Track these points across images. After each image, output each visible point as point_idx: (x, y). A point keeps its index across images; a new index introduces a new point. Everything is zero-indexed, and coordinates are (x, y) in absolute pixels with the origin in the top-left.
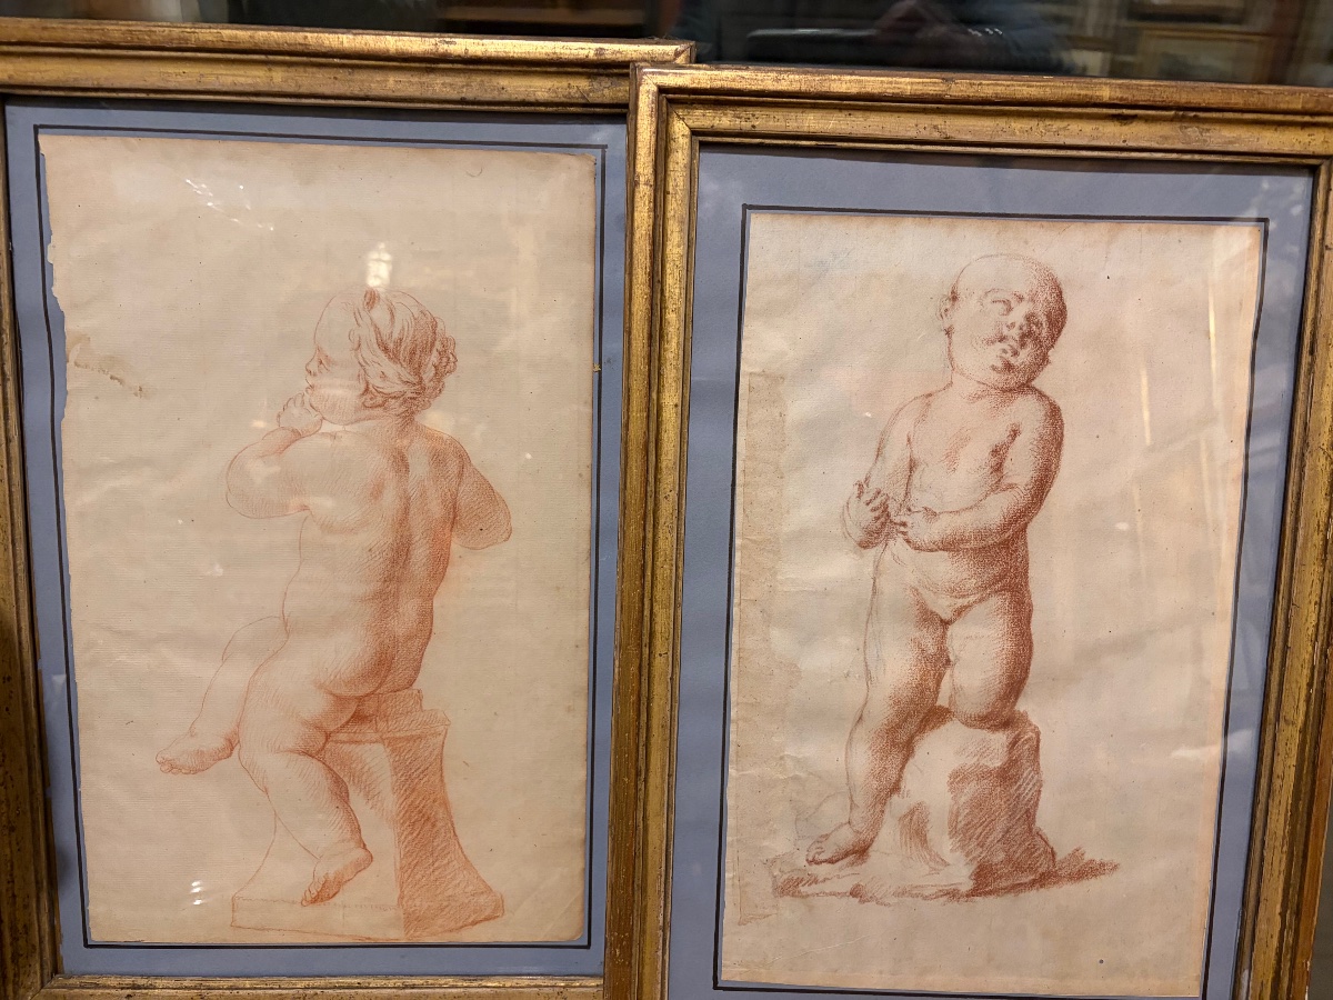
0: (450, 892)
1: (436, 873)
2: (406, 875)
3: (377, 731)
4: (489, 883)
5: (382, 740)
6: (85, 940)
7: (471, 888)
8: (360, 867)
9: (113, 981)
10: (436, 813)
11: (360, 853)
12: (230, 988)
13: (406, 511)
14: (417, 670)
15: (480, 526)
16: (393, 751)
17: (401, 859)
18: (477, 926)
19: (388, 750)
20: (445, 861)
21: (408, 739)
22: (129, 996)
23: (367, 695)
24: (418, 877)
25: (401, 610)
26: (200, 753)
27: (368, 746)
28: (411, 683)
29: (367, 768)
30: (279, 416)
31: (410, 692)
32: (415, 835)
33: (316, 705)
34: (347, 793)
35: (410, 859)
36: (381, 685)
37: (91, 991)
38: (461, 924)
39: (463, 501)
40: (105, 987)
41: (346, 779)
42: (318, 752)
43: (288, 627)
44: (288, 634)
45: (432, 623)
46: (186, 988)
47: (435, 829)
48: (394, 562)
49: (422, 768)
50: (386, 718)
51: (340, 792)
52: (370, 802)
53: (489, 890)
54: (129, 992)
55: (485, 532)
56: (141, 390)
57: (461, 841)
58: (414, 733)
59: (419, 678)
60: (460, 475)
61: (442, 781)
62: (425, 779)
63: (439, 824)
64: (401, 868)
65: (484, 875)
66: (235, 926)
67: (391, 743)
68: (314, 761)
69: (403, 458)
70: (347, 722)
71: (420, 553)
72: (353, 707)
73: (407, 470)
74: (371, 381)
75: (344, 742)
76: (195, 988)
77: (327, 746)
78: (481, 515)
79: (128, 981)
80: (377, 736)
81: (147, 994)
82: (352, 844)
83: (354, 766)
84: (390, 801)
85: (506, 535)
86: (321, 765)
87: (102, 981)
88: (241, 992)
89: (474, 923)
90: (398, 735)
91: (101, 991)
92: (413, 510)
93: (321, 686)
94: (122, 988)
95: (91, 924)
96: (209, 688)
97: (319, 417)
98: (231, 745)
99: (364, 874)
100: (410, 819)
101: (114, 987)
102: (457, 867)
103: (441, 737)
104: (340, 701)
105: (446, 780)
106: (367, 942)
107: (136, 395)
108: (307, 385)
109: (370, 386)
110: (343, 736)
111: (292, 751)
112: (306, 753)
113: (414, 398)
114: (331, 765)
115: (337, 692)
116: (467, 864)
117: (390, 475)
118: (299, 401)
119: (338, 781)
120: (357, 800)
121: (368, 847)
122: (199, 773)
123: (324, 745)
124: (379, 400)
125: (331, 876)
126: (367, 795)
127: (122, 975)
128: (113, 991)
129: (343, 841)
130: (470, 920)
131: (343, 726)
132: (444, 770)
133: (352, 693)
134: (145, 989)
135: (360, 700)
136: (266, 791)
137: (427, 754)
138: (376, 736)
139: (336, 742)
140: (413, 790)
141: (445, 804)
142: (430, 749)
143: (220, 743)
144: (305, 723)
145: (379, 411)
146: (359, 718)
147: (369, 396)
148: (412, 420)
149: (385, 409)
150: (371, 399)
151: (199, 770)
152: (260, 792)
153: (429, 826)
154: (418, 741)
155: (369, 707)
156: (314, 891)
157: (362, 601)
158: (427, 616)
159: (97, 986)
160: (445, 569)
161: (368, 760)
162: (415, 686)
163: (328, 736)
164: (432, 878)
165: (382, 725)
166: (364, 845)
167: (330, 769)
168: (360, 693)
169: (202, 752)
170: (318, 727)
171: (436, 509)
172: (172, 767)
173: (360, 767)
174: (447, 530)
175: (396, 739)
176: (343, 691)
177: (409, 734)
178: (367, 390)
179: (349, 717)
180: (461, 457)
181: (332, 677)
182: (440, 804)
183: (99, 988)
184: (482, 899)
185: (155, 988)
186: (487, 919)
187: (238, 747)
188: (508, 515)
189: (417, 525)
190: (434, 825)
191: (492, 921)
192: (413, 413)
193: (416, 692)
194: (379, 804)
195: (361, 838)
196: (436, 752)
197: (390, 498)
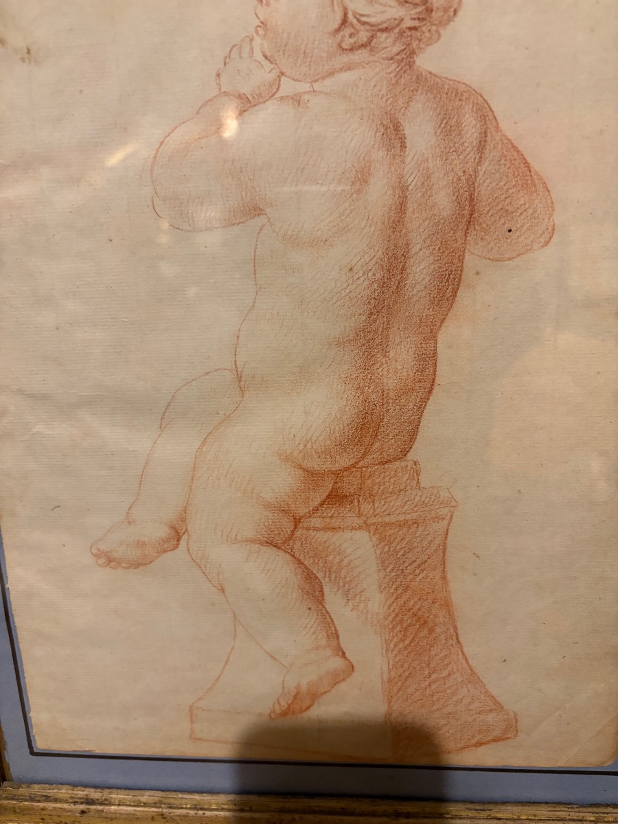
0: (449, 709)
1: (433, 687)
2: (395, 689)
3: (359, 515)
4: (499, 699)
5: (366, 526)
6: (30, 747)
7: (476, 705)
8: (337, 678)
9: (64, 792)
10: (436, 616)
11: (336, 663)
12: (195, 808)
13: (401, 207)
14: (412, 438)
15: (507, 226)
16: (381, 539)
17: (390, 671)
18: (483, 747)
19: (374, 539)
20: (445, 673)
21: (401, 525)
22: (83, 812)
23: (346, 469)
24: (409, 691)
25: (392, 354)
26: (141, 544)
27: (348, 534)
28: (405, 453)
29: (346, 562)
30: (218, 75)
31: (403, 464)
32: (407, 642)
33: (282, 482)
34: (322, 591)
35: (401, 671)
36: (364, 455)
37: (41, 805)
38: (462, 745)
39: (485, 189)
40: (56, 800)
41: (320, 575)
42: (285, 542)
43: (242, 382)
44: (242, 390)
45: (435, 371)
46: (145, 805)
47: (434, 635)
48: (383, 285)
49: (418, 562)
50: (371, 497)
51: (313, 589)
52: (351, 603)
53: (499, 707)
54: (82, 807)
55: (514, 235)
56: (29, 52)
57: (465, 650)
58: (408, 517)
59: (417, 445)
60: (481, 147)
61: (444, 578)
62: (422, 575)
63: (438, 630)
64: (390, 681)
65: (494, 691)
66: (193, 738)
67: (381, 531)
68: (281, 553)
69: (397, 127)
70: (322, 504)
71: (421, 270)
72: (329, 485)
73: (403, 146)
74: (351, 6)
75: (317, 529)
76: (155, 805)
77: (298, 534)
78: (510, 208)
79: (81, 793)
80: (360, 521)
81: (102, 811)
82: (328, 652)
83: (330, 558)
84: (376, 602)
85: (546, 235)
86: (288, 557)
87: (53, 792)
88: (208, 813)
89: (480, 744)
90: (387, 519)
91: (53, 805)
92: (411, 206)
93: (287, 459)
94: (75, 803)
95: (34, 731)
96: (147, 464)
97: (276, 72)
98: (177, 534)
99: (343, 686)
100: (401, 622)
101: (66, 801)
102: (459, 680)
103: (445, 522)
104: (312, 477)
105: (449, 576)
106: (348, 761)
107: (23, 60)
108: (257, 23)
109: (350, 15)
110: (316, 522)
111: (253, 541)
112: (271, 543)
113: (415, 29)
114: (302, 558)
115: (309, 464)
116: (473, 678)
117: (379, 154)
118: (246, 49)
119: (309, 576)
120: (334, 602)
121: (347, 655)
122: (141, 568)
123: (293, 532)
124: (363, 36)
125: (304, 688)
126: (346, 594)
127: (74, 785)
128: (66, 806)
129: (317, 648)
130: (474, 741)
131: (316, 509)
132: (448, 564)
133: (328, 466)
134: (101, 804)
135: (338, 475)
136: (223, 590)
137: (425, 543)
138: (357, 521)
139: (308, 529)
140: (406, 589)
141: (447, 605)
142: (429, 538)
143: (163, 532)
144: (267, 506)
145: (362, 55)
146: (336, 498)
147: (347, 31)
148: (411, 65)
149: (372, 50)
150: (351, 36)
151: (141, 564)
152: (217, 590)
153: (425, 632)
154: (413, 529)
155: (350, 484)
156: (284, 703)
157: (339, 344)
158: (427, 361)
159: (47, 799)
160: (455, 292)
161: (349, 551)
162: (411, 456)
163: (297, 522)
164: (428, 691)
165: (366, 507)
166: (344, 653)
167: (300, 562)
168: (337, 467)
169: (144, 544)
170: (285, 511)
171: (444, 201)
172: (110, 560)
173: (337, 560)
174: (460, 234)
175: (385, 525)
176: (315, 464)
177: (402, 518)
178: (345, 21)
179: (324, 496)
180: (483, 118)
181: (301, 447)
182: (441, 605)
183: (51, 801)
184: (490, 718)
185: (110, 804)
186: (494, 740)
187: (185, 537)
188: (551, 206)
189: (418, 229)
190: (431, 631)
191: (500, 743)
192: (413, 53)
193: (410, 464)
194: (362, 605)
195: (339, 645)
196: (437, 541)
197: (379, 192)
